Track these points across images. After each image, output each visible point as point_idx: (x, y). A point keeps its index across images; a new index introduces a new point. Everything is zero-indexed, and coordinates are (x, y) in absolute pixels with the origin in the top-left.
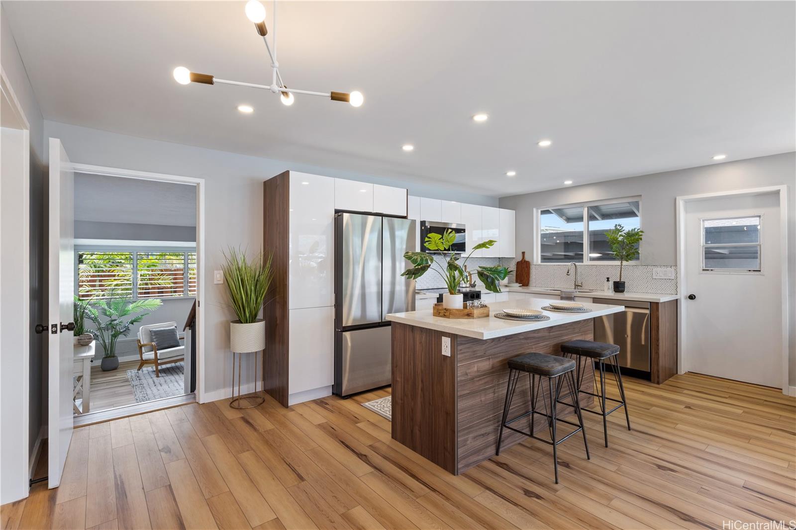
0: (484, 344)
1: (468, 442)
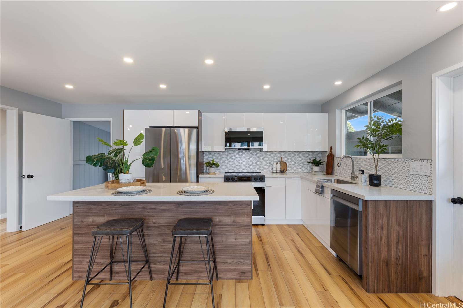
0: (99, 206)
1: (83, 263)
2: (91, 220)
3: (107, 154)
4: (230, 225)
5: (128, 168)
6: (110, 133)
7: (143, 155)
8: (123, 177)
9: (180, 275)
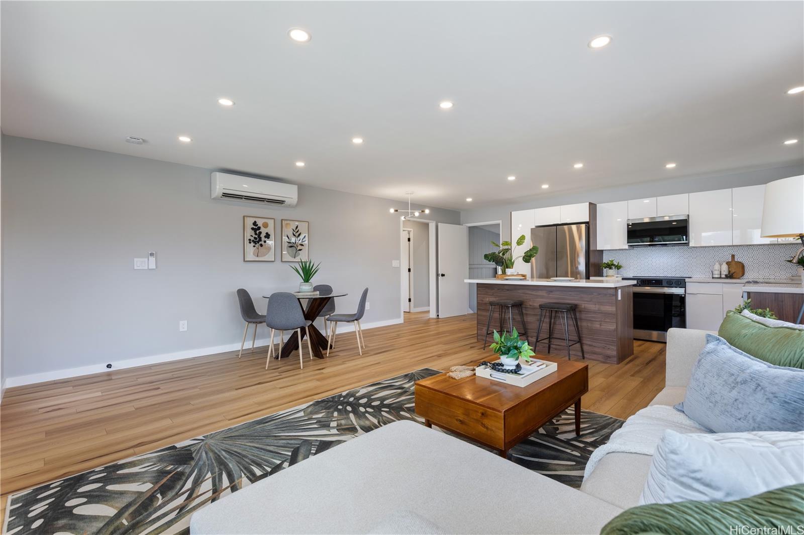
2: (487, 300)
3: (497, 253)
4: (595, 312)
5: (512, 264)
6: (499, 235)
7: (525, 253)
8: (509, 271)
9: (551, 349)
